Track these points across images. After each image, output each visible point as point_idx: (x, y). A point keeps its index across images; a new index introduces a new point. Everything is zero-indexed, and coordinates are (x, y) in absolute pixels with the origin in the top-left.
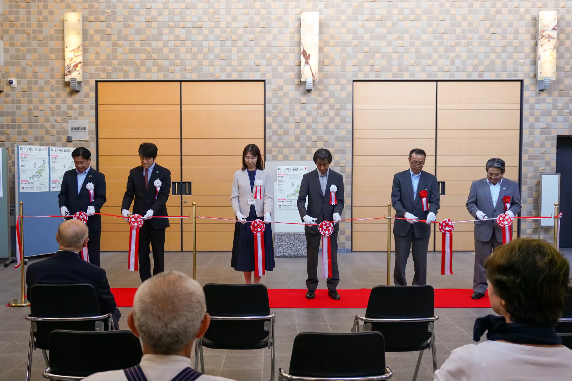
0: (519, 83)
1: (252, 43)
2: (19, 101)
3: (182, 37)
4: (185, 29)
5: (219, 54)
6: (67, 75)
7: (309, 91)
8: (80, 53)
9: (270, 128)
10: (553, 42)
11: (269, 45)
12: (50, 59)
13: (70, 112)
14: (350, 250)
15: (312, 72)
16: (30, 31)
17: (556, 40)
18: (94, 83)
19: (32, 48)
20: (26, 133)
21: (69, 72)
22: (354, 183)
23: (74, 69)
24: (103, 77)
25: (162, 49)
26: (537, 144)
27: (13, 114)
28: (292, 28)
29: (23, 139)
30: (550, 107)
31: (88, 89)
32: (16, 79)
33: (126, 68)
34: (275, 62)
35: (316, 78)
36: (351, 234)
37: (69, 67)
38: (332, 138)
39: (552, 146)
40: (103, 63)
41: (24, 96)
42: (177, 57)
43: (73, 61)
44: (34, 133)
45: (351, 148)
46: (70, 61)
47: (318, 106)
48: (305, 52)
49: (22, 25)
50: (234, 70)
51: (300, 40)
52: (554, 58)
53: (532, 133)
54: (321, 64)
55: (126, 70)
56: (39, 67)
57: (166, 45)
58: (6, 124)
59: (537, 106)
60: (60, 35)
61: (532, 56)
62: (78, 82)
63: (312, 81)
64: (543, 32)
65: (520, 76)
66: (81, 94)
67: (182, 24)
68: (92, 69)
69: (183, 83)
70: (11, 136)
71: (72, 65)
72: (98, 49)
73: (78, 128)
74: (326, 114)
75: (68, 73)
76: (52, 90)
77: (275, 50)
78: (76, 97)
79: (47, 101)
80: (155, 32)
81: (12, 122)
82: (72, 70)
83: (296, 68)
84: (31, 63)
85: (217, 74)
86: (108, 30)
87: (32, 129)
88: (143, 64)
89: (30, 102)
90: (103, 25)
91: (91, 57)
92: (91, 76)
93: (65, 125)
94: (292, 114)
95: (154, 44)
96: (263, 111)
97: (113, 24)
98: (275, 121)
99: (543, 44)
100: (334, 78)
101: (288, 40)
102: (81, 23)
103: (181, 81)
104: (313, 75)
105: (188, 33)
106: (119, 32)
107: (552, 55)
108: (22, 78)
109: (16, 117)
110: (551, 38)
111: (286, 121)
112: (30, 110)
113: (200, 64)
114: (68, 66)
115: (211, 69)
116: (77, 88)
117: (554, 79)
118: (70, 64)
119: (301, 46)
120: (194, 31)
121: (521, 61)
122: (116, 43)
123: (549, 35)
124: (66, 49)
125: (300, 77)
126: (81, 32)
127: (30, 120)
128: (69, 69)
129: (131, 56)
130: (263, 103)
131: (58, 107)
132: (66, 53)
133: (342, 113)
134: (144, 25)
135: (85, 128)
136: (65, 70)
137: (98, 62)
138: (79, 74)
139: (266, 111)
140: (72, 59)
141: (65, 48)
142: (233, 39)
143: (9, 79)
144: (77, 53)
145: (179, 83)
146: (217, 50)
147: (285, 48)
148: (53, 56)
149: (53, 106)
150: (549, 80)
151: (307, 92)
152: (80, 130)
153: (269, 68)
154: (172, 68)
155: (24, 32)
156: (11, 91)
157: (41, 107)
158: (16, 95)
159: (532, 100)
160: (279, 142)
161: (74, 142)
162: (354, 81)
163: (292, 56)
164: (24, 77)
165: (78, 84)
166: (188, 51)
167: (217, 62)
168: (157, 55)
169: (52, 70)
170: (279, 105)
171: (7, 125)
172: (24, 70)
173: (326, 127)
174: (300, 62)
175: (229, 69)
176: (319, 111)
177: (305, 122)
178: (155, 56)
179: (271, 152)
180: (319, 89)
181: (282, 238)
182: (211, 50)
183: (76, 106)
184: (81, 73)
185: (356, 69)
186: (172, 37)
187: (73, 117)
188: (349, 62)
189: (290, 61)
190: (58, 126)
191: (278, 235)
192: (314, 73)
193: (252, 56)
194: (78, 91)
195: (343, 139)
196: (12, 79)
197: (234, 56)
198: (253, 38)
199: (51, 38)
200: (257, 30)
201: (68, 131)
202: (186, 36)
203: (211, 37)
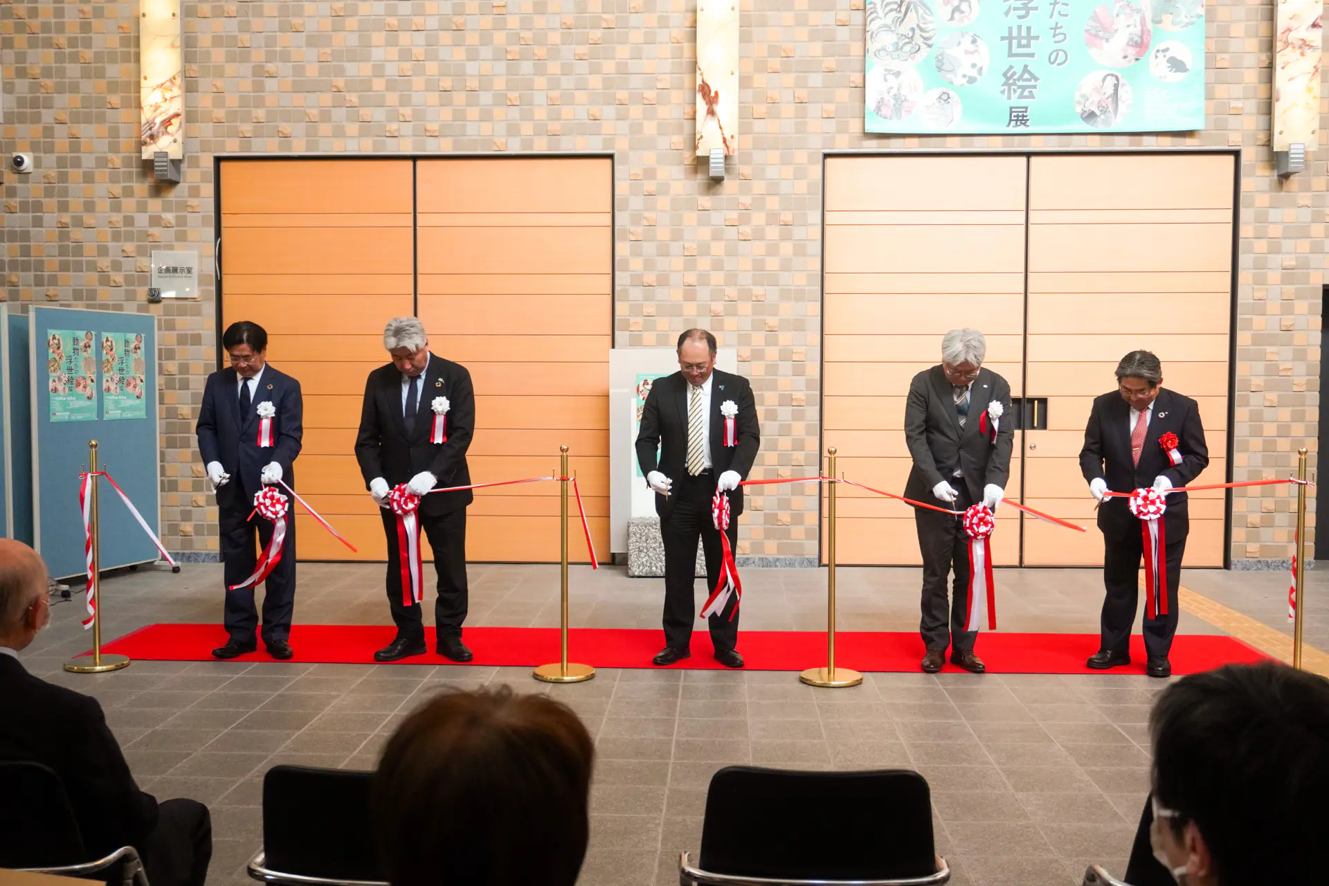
0: (1231, 158)
1: (582, 67)
2: (38, 206)
3: (418, 52)
4: (424, 32)
5: (505, 92)
6: (145, 143)
7: (717, 181)
8: (176, 91)
9: (626, 270)
10: (1312, 58)
11: (623, 70)
12: (109, 106)
13: (155, 231)
14: (817, 564)
15: (723, 134)
16: (62, 40)
17: (1319, 53)
18: (209, 164)
19: (67, 80)
20: (53, 281)
21: (152, 137)
22: (826, 399)
23: (163, 129)
24: (232, 148)
25: (370, 82)
26: (1274, 307)
27: (25, 236)
28: (678, 30)
29: (47, 295)
30: (1306, 215)
31: (197, 178)
32: (31, 154)
33: (286, 127)
34: (635, 111)
35: (734, 149)
36: (817, 523)
37: (151, 124)
38: (772, 294)
39: (1311, 313)
40: (232, 116)
41: (49, 193)
42: (405, 101)
43: (161, 110)
44: (73, 279)
45: (819, 318)
46: (155, 111)
47: (739, 214)
48: (706, 88)
49: (46, 27)
50: (540, 130)
51: (696, 58)
52: (1315, 98)
53: (1260, 281)
54: (746, 115)
55: (285, 132)
56: (82, 126)
57: (379, 71)
58: (9, 258)
59: (1274, 214)
60: (133, 50)
61: (1262, 92)
62: (173, 161)
63: (722, 156)
64: (1288, 32)
65: (1233, 141)
66: (182, 188)
67: (418, 20)
68: (205, 130)
69: (419, 163)
70: (20, 288)
71: (158, 121)
72: (220, 83)
73: (175, 270)
74: (759, 235)
75: (148, 140)
76: (114, 180)
77: (636, 82)
78: (173, 195)
79: (103, 205)
80: (353, 40)
81: (21, 256)
82: (158, 132)
83: (687, 125)
84: (64, 116)
85: (500, 140)
86: (245, 38)
87: (69, 271)
88: (325, 116)
89: (63, 207)
90: (231, 26)
91: (204, 101)
92: (205, 147)
93: (143, 262)
94: (677, 235)
95: (351, 69)
96: (610, 229)
97: (256, 23)
98: (636, 253)
99: (1288, 63)
100: (778, 149)
101: (667, 58)
102: (178, 20)
103: (415, 159)
104: (725, 141)
105: (431, 43)
106: (271, 42)
107: (1309, 90)
108: (45, 152)
109: (32, 244)
110: (1307, 48)
111: (664, 251)
112: (65, 226)
113: (460, 116)
114: (148, 122)
115: (486, 128)
116: (171, 175)
117: (1314, 148)
118: (154, 119)
119: (698, 72)
120: (446, 38)
121: (1234, 104)
122: (263, 67)
123: (1303, 40)
124: (143, 82)
125: (695, 148)
126: (178, 43)
127: (63, 251)
128: (150, 129)
129: (299, 99)
130: (609, 209)
131: (129, 221)
132: (144, 93)
133: (798, 233)
134: (327, 24)
135: (189, 270)
136: (142, 133)
137: (220, 113)
138: (175, 141)
139: (616, 228)
140: (157, 107)
141: (142, 80)
142: (536, 58)
143: (15, 154)
144: (169, 92)
145: (410, 163)
146: (499, 84)
147: (660, 77)
148: (115, 99)
149: (117, 218)
150: (1302, 151)
151: (712, 182)
152: (179, 274)
153: (623, 126)
154: (393, 126)
155: (48, 44)
156: (20, 182)
157: (88, 219)
158: (32, 190)
159: (1263, 200)
160: (646, 303)
161: (164, 302)
162: (826, 156)
163: (678, 97)
164: (49, 149)
165: (172, 167)
166: (431, 86)
167: (499, 112)
168: (360, 98)
169: (114, 133)
170: (646, 214)
171: (10, 261)
172: (48, 132)
173: (758, 265)
174: (695, 112)
175: (527, 129)
176: (743, 229)
177: (708, 254)
178: (353, 98)
179: (626, 327)
180: (743, 175)
181: (646, 531)
182: (486, 82)
183: (170, 217)
184: (180, 140)
185: (831, 126)
186: (393, 53)
187: (162, 244)
188: (814, 110)
189: (673, 110)
190: (128, 265)
191: (637, 526)
192: (728, 137)
193: (581, 96)
194: (173, 183)
195: (799, 296)
196: (21, 155)
197: (540, 98)
198: (585, 54)
199: (112, 57)
200: (596, 34)
201: (151, 275)
202: (426, 50)
203: (486, 52)
